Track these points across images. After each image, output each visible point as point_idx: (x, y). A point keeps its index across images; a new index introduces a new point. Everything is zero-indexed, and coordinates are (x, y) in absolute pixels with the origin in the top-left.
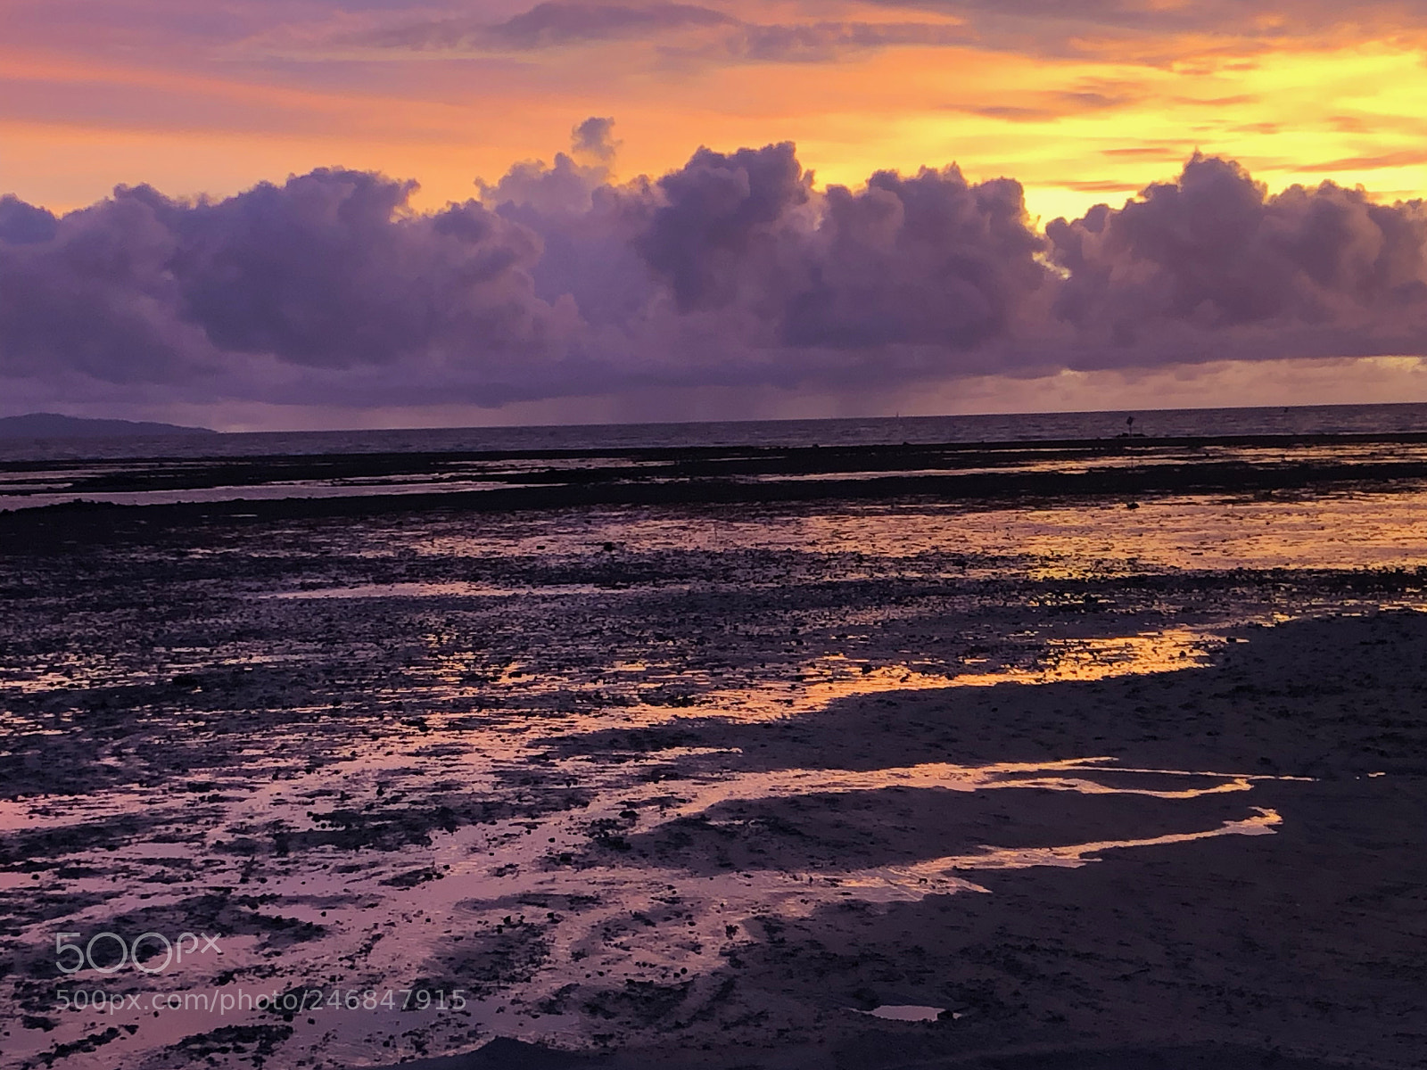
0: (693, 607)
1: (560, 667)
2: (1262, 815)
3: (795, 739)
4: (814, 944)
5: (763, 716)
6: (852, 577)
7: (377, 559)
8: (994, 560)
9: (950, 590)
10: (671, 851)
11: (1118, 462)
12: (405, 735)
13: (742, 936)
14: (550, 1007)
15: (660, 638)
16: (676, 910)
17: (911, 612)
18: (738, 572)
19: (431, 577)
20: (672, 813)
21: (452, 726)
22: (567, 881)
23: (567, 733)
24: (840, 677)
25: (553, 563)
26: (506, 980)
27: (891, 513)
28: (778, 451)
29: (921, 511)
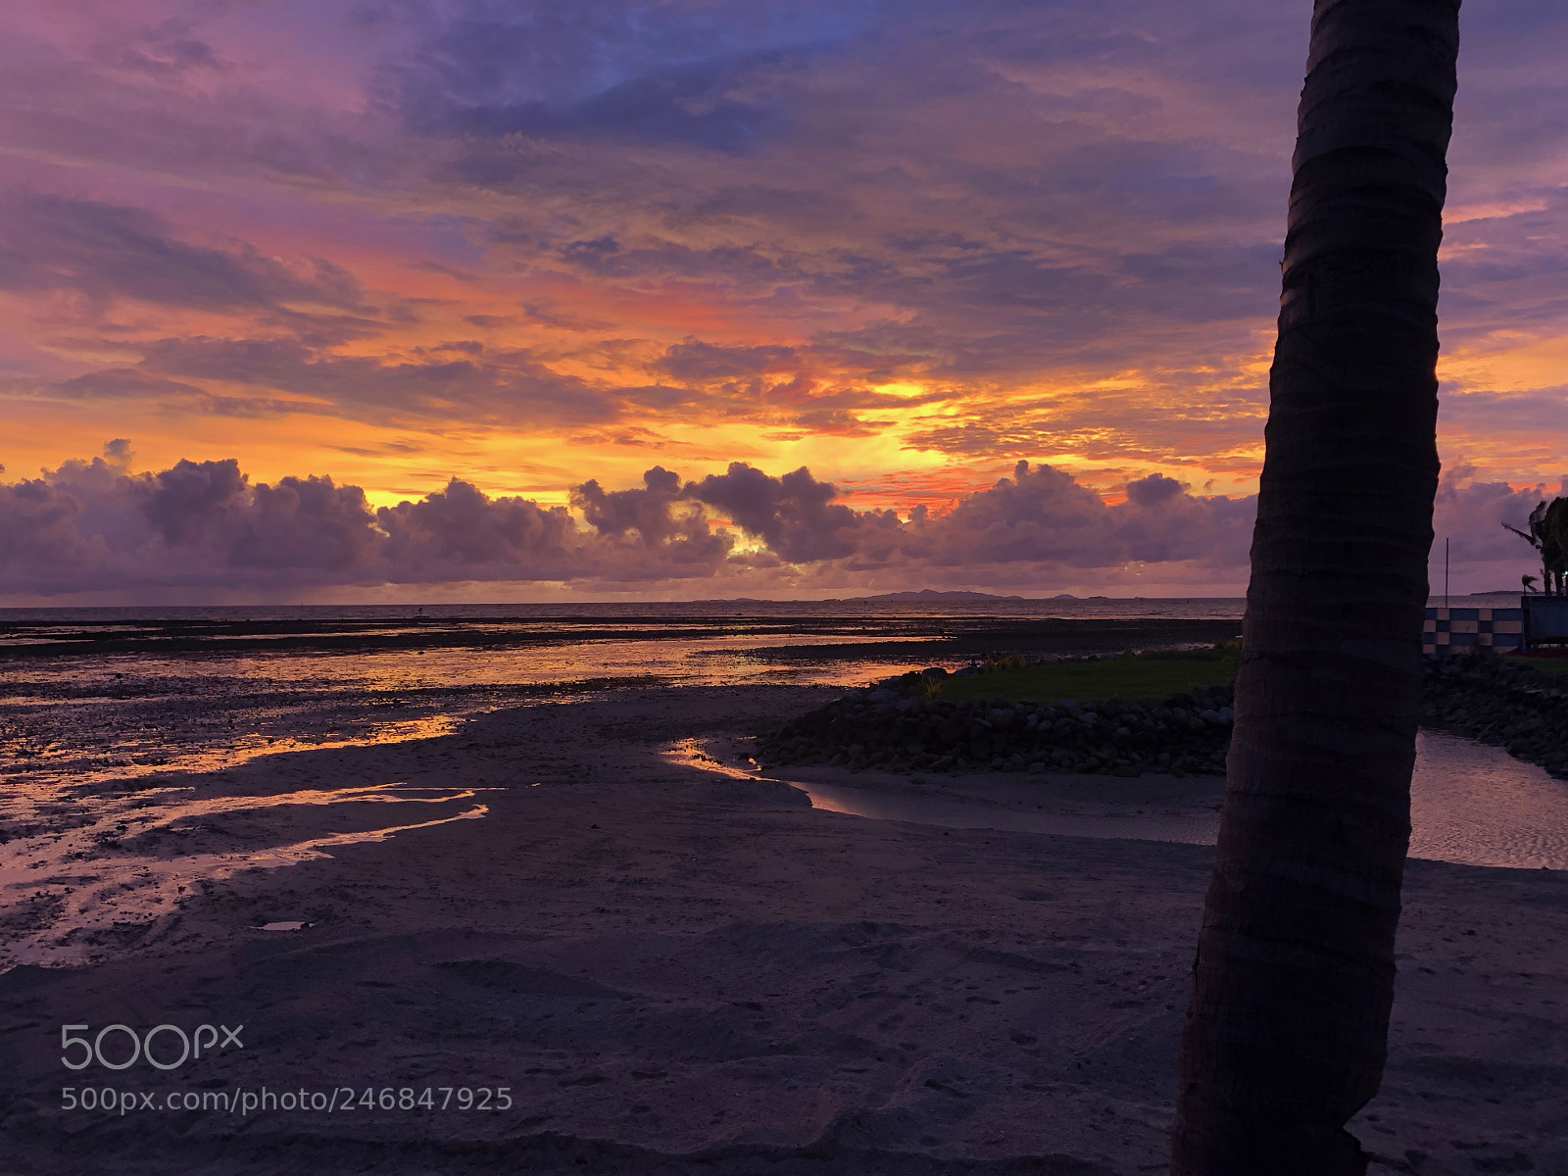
0: (170, 709)
1: (83, 745)
2: (479, 808)
3: (227, 781)
4: (231, 893)
5: (209, 769)
6: (265, 691)
9: (320, 697)
10: (146, 848)
11: (414, 631)
13: (189, 892)
14: (62, 942)
15: (148, 727)
16: (148, 880)
17: (298, 709)
18: (199, 690)
20: (149, 826)
22: (79, 868)
23: (85, 783)
25: (83, 686)
26: (35, 929)
27: (289, 657)
28: (226, 623)
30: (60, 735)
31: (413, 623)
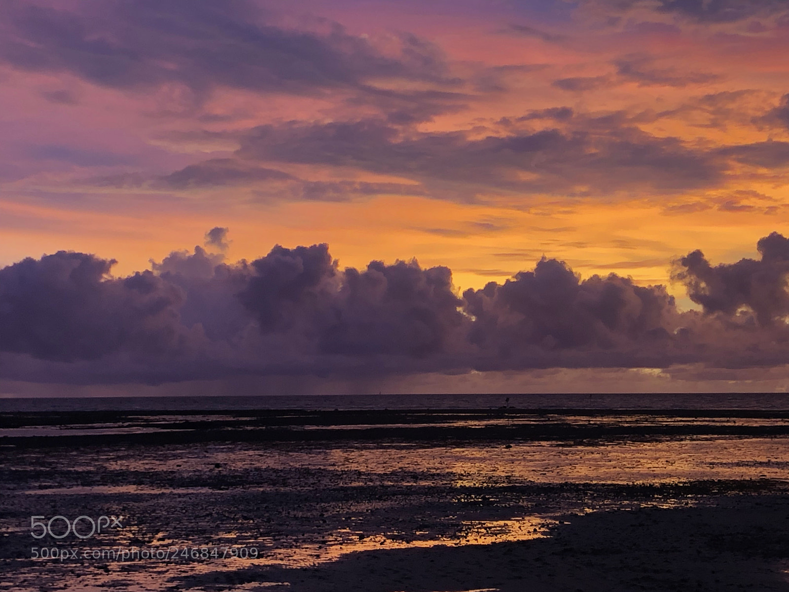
1: (188, 535)
3: (320, 578)
5: (303, 564)
7: (84, 472)
8: (433, 475)
9: (409, 491)
12: (97, 574)
15: (245, 518)
17: (387, 504)
18: (291, 481)
19: (115, 483)
21: (123, 569)
24: (346, 541)
25: (185, 475)
27: (377, 448)
28: (315, 412)
29: (394, 447)
30: (167, 524)
31: (499, 414)
